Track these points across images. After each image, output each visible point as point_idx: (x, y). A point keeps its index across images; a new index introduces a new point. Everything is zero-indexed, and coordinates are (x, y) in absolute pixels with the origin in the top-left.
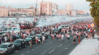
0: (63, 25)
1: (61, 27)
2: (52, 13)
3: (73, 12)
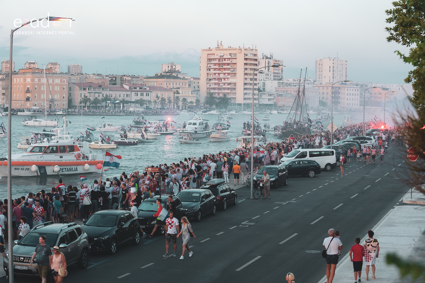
0: (301, 150)
1: (293, 159)
2: (259, 97)
3: (348, 94)
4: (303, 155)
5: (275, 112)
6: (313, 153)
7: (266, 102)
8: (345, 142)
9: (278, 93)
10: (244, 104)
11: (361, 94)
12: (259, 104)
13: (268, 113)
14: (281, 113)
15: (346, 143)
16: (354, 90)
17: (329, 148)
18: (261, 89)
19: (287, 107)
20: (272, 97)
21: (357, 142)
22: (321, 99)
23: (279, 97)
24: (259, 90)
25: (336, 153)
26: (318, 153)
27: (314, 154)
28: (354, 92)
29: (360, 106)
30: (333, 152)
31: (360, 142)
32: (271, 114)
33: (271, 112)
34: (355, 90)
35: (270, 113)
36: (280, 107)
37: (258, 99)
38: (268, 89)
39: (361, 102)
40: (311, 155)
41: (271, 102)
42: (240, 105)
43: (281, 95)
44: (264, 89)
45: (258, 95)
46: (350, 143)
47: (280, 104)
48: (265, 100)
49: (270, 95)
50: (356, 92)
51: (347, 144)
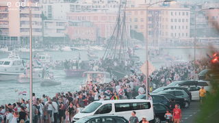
2: (43, 27)
3: (172, 20)
4: (107, 109)
5: (67, 48)
6: (121, 106)
7: (53, 34)
8: (167, 89)
9: (71, 20)
10: (21, 38)
11: (192, 19)
12: (44, 37)
13: (57, 49)
14: (75, 49)
15: (169, 90)
16: (181, 14)
17: (144, 98)
18: (47, 15)
19: (84, 41)
20: (62, 27)
21: (186, 90)
22: (133, 28)
23: (73, 27)
24: (43, 17)
25: (153, 105)
26: (128, 106)
27: (123, 108)
28: (182, 17)
29: (191, 37)
30: (149, 104)
31: (189, 89)
32: (62, 51)
33: (62, 49)
34: (184, 14)
35: (60, 49)
36: (73, 41)
37: (42, 30)
38: (55, 14)
39: (191, 30)
40: (118, 109)
41: (61, 35)
42: (15, 38)
43: (76, 24)
44: (50, 16)
45: (42, 24)
46: (175, 90)
47: (74, 36)
48: (52, 31)
49: (60, 24)
50: (185, 17)
51: (170, 92)
